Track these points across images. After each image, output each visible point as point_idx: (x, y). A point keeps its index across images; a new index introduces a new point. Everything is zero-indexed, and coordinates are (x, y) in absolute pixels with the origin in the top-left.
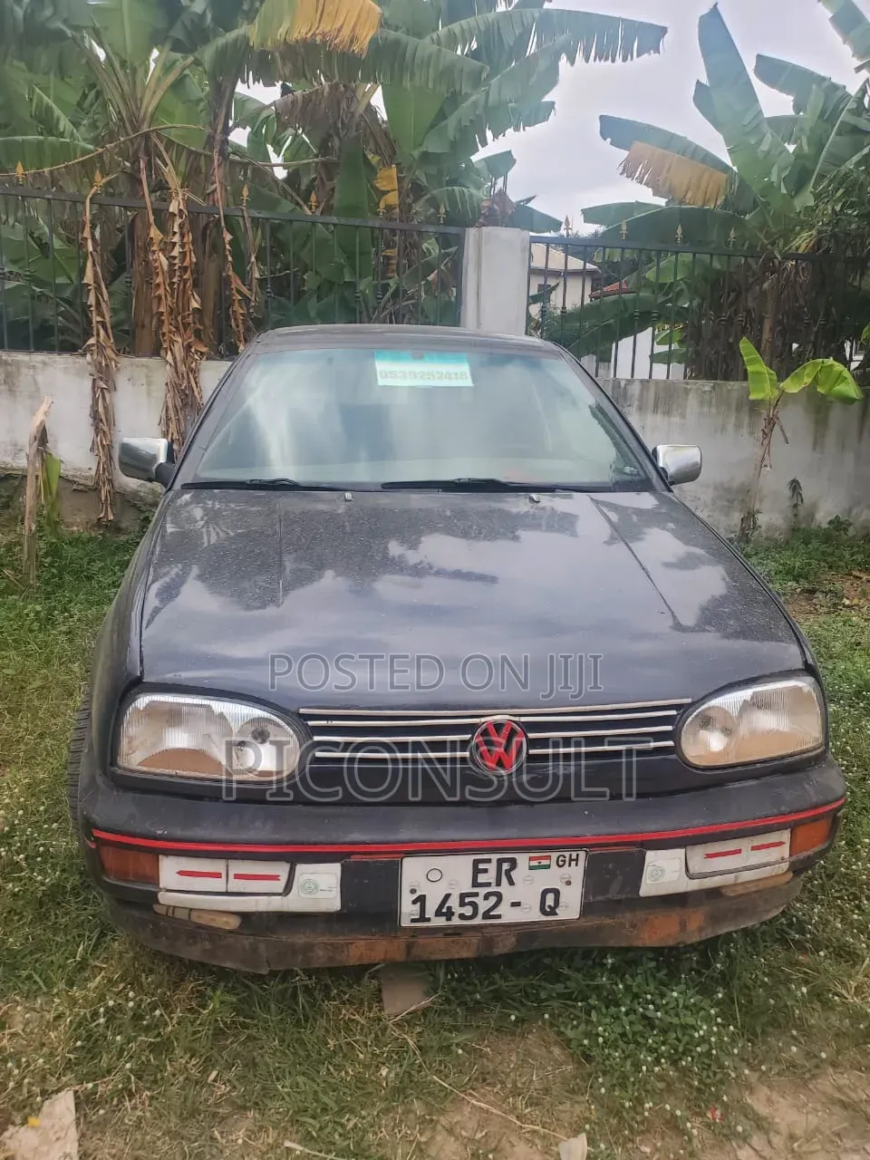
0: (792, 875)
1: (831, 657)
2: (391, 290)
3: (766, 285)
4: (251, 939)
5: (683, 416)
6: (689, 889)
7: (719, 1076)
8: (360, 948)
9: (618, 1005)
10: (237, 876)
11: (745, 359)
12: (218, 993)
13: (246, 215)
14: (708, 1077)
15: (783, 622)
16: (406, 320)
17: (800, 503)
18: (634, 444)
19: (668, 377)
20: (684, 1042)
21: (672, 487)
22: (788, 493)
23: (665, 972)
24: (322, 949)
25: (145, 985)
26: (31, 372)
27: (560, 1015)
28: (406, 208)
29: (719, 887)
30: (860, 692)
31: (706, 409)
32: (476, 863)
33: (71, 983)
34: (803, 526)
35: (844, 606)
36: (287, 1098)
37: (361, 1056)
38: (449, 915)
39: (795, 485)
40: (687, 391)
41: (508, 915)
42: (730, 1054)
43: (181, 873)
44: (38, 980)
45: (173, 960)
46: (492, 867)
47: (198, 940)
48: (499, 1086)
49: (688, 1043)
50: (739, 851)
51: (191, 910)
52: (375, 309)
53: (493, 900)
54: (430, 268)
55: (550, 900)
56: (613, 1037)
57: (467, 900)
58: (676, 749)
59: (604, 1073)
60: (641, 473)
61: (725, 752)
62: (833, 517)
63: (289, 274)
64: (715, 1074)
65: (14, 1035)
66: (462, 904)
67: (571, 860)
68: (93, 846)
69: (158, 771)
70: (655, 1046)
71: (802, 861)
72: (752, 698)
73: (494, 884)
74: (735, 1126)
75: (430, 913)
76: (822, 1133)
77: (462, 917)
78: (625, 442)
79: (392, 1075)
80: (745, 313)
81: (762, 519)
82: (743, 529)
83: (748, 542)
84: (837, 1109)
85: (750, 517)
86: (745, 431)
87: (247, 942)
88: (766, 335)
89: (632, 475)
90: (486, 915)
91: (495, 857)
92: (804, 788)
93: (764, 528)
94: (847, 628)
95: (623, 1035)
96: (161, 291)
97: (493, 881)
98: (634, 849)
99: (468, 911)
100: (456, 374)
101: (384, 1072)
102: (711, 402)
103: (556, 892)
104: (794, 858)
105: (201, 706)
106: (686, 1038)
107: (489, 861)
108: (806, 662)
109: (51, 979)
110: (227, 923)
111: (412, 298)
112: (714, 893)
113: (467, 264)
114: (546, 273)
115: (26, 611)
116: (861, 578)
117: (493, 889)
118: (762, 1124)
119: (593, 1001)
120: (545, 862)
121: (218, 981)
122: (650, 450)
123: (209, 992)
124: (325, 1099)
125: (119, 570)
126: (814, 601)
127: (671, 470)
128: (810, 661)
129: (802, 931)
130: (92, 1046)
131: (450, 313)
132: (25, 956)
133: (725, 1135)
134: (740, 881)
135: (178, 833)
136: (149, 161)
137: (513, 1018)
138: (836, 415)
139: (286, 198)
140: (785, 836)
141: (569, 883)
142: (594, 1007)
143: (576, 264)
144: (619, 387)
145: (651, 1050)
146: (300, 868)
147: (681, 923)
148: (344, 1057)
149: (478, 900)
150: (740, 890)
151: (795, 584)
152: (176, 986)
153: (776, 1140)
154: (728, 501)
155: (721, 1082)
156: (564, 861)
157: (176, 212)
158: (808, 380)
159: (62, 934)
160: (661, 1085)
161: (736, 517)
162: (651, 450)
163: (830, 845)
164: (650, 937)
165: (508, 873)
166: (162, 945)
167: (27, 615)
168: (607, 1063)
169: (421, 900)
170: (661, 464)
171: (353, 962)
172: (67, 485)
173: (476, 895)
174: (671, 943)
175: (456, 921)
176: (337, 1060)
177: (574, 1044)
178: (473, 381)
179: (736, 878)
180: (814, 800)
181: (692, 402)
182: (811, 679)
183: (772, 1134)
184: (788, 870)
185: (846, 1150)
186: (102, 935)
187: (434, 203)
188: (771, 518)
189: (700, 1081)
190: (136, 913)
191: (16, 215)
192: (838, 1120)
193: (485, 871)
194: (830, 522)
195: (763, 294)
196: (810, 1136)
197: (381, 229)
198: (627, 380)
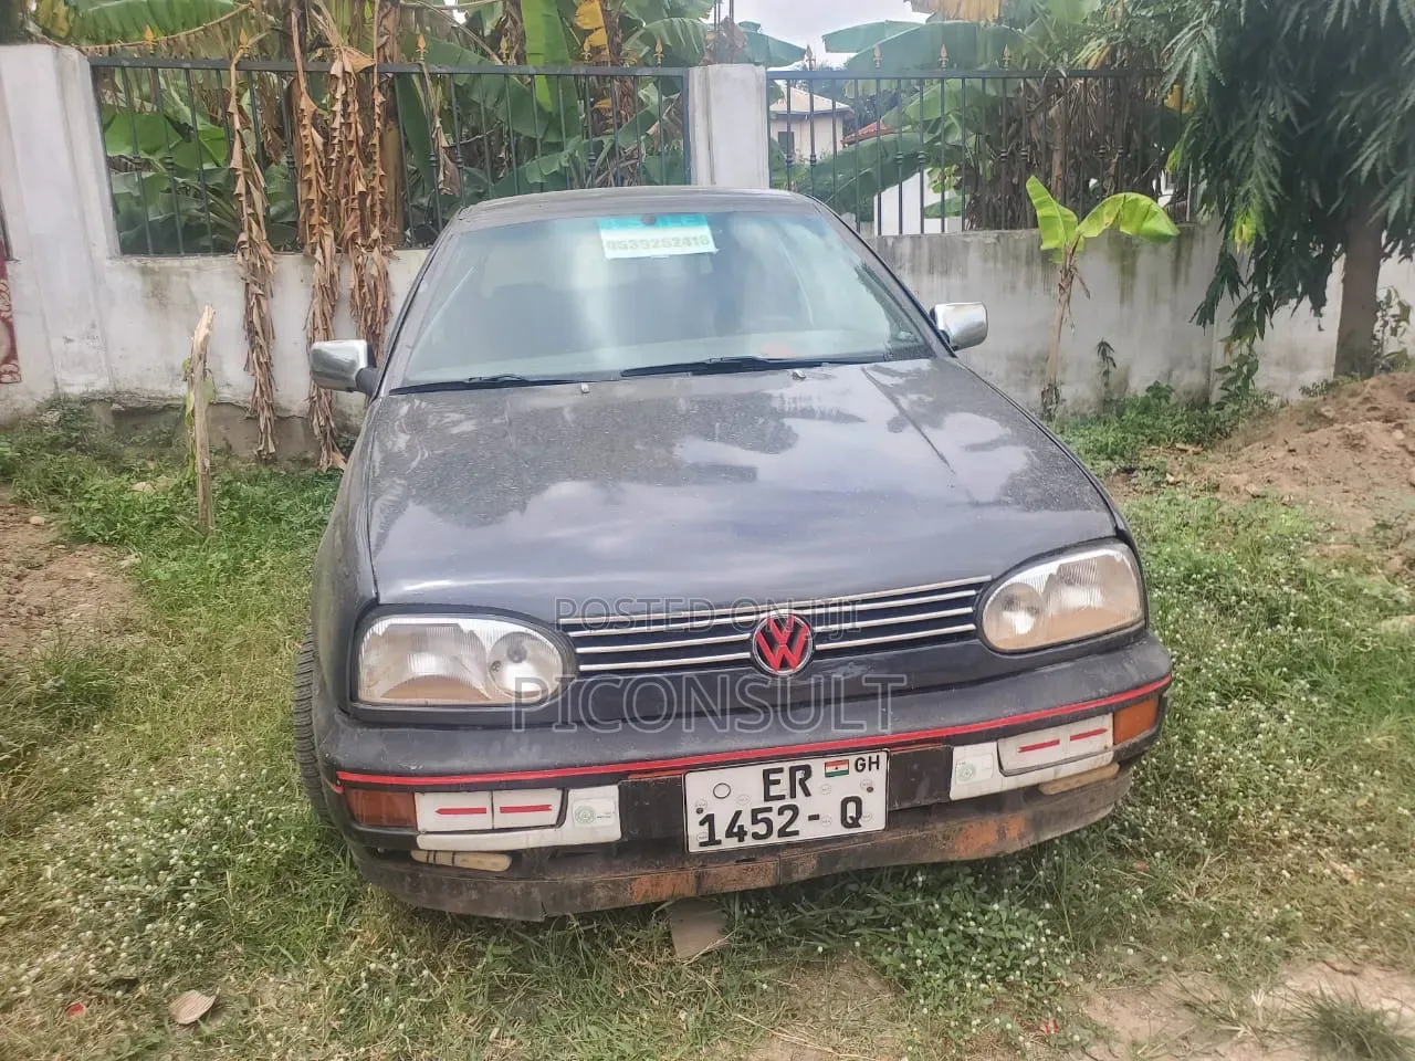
0: (1118, 766)
1: (1154, 540)
2: (606, 149)
3: (1052, 113)
4: (522, 884)
5: (964, 275)
6: (1005, 789)
7: (1052, 988)
8: (644, 884)
9: (936, 927)
10: (504, 810)
11: (1034, 202)
12: (490, 946)
13: (425, 71)
14: (1039, 990)
15: (1089, 487)
16: (626, 182)
17: (1111, 368)
18: (908, 305)
19: (943, 230)
20: (1011, 957)
21: (956, 353)
22: (1096, 358)
23: (985, 888)
24: (602, 887)
25: (407, 945)
26: (184, 279)
27: (872, 944)
28: (616, 49)
29: (1038, 785)
30: (1190, 576)
31: (991, 265)
32: (766, 773)
33: (323, 954)
34: (1115, 397)
35: (1168, 483)
36: (579, 1049)
37: (656, 1002)
38: (741, 834)
39: (1104, 348)
40: (966, 245)
41: (806, 831)
42: (1063, 966)
43: (441, 812)
44: (285, 952)
45: (435, 917)
46: (784, 777)
47: (464, 889)
48: (811, 1020)
49: (1015, 958)
50: (1057, 742)
51: (454, 853)
52: (588, 173)
53: (788, 814)
54: (650, 119)
55: (851, 810)
56: (931, 959)
57: (760, 816)
58: (978, 633)
59: (926, 996)
60: (920, 339)
61: (1033, 633)
62: (1151, 383)
63: (482, 139)
64: (1047, 987)
65: (266, 1011)
66: (755, 821)
67: (871, 763)
68: (339, 791)
69: (407, 701)
70: (980, 964)
71: (1128, 750)
72: (1059, 569)
73: (788, 797)
74: (1072, 1037)
75: (720, 834)
76: (1167, 1038)
77: (756, 836)
78: (898, 304)
79: (692, 1018)
80: (1029, 147)
81: (1065, 392)
82: (1045, 405)
83: (1050, 418)
84: (1184, 1012)
85: (1051, 392)
86: (1039, 286)
87: (518, 887)
88: (1057, 171)
89: (906, 341)
90: (782, 833)
91: (786, 766)
92: (1124, 668)
93: (1069, 403)
94: (1174, 508)
95: (944, 957)
96: (312, 175)
97: (786, 792)
98: (940, 747)
99: (761, 829)
100: (695, 239)
101: (683, 1015)
102: (995, 257)
103: (858, 801)
104: (1118, 747)
105: (448, 625)
106: (1013, 953)
107: (780, 770)
108: (1116, 528)
109: (300, 951)
110: (495, 864)
111: (630, 157)
112: (1033, 792)
113: (694, 110)
114: (789, 117)
115: (209, 562)
116: (1186, 451)
117: (788, 802)
118: (1101, 1034)
119: (908, 924)
120: (843, 768)
121: (488, 937)
122: (927, 311)
123: (480, 947)
124: (623, 1046)
125: (311, 508)
126: (1133, 481)
127: (953, 332)
128: (1121, 526)
129: (1136, 836)
130: (358, 1014)
131: (677, 169)
132: (267, 930)
133: (1062, 1047)
134: (1061, 775)
135: (436, 766)
136: (303, 15)
137: (820, 949)
138: (1144, 261)
139: (469, 48)
140: (1106, 722)
141: (870, 790)
142: (910, 930)
143: (823, 104)
144: (886, 245)
145: (975, 969)
146: (574, 794)
147: (998, 831)
148: (636, 1005)
149: (772, 816)
150: (1061, 787)
151: (1109, 463)
152: (442, 947)
153: (1117, 1048)
154: (1025, 373)
155: (1054, 994)
156: (864, 765)
157: (340, 75)
158: (1108, 220)
159: (304, 904)
160: (988, 1002)
161: (1035, 393)
162: (928, 313)
163: (1159, 729)
164: (966, 849)
165: (802, 782)
166: (423, 900)
167: (212, 566)
168: (928, 985)
169: (709, 820)
170: (941, 326)
171: (638, 900)
172: (240, 412)
173: (769, 810)
174: (989, 853)
175: (749, 842)
176: (629, 1008)
177: (890, 970)
178: (717, 246)
179: (1056, 773)
180: (1136, 679)
181: (974, 258)
182: (1123, 546)
183: (1112, 1043)
184: (1113, 761)
185: (1194, 1054)
186: (351, 902)
187: (649, 39)
188: (1078, 390)
189: (1031, 995)
190: (391, 866)
191: (140, 89)
192: (1184, 1022)
193: (777, 782)
194: (1148, 390)
195: (1050, 122)
196: (1154, 1041)
197: (587, 76)
198: (895, 237)
